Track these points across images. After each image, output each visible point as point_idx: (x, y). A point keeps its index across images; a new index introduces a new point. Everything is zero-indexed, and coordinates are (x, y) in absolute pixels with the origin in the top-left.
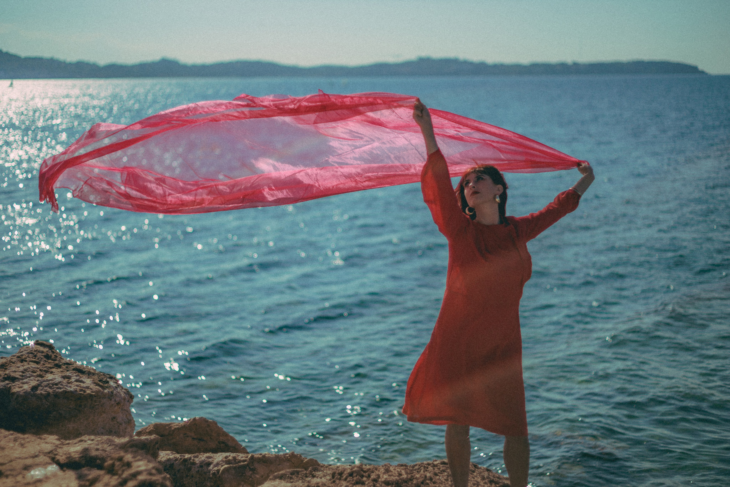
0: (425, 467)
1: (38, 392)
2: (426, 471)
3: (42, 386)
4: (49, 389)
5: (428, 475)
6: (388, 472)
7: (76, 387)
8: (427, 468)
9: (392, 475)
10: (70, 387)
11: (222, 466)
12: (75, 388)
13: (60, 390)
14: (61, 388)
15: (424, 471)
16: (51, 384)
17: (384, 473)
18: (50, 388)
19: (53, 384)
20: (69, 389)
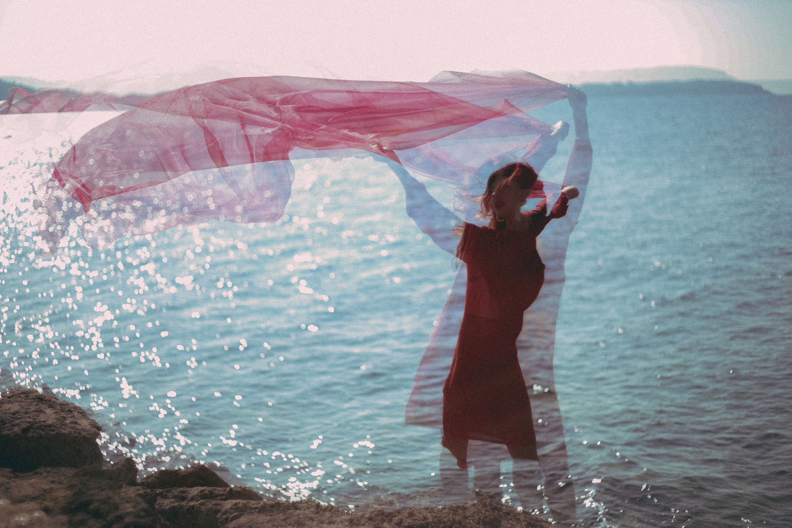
0: (454, 511)
1: (30, 434)
2: (456, 514)
3: (33, 429)
4: (41, 431)
5: (457, 518)
6: (412, 516)
7: (71, 429)
8: (457, 511)
9: (417, 519)
10: (65, 429)
11: (231, 514)
12: (69, 430)
13: (53, 433)
14: (54, 431)
15: (453, 515)
16: (43, 425)
17: (407, 518)
18: (43, 430)
19: (45, 426)
20: (63, 431)
